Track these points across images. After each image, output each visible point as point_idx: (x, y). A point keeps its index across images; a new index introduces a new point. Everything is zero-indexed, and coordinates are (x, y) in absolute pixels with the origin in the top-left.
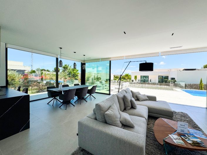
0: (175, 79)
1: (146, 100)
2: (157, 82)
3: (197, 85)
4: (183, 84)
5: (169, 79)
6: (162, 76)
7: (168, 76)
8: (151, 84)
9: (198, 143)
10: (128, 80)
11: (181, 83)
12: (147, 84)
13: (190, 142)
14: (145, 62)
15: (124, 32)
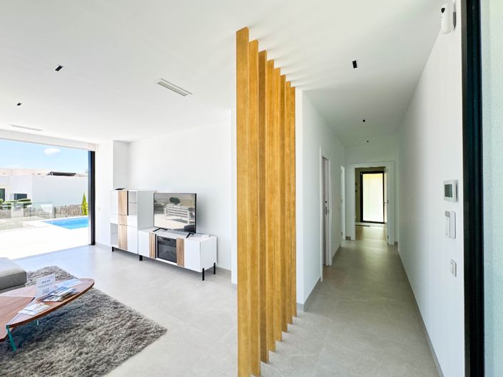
0: (28, 198)
7: (4, 190)
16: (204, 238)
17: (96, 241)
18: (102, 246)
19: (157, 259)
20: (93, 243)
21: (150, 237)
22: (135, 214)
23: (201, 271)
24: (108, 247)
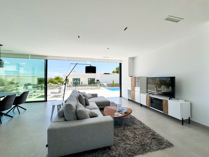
0: (100, 81)
1: (92, 97)
2: (87, 83)
3: (110, 84)
4: (105, 84)
5: (96, 81)
6: (91, 79)
7: (95, 79)
8: (83, 86)
9: (126, 112)
10: (59, 83)
11: (104, 83)
12: (80, 86)
13: (124, 113)
14: (90, 66)
15: (79, 36)
16: (181, 101)
17: (122, 96)
18: (124, 98)
19: (150, 107)
20: (121, 96)
21: (147, 97)
22: (139, 87)
23: (181, 119)
24: (126, 99)
